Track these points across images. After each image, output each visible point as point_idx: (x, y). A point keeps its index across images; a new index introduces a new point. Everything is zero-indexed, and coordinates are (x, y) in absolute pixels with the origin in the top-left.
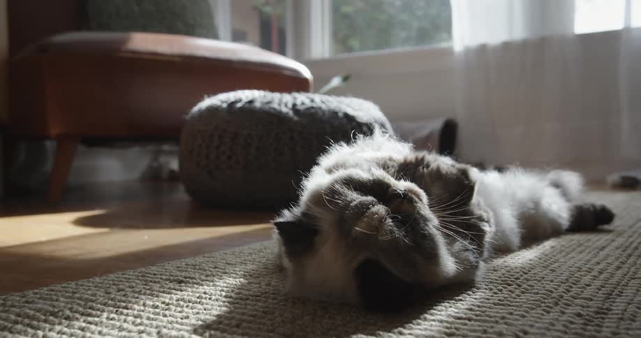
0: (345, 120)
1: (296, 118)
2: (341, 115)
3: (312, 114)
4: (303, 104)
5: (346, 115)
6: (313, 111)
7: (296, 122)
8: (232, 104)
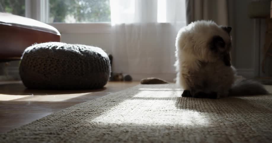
0: (98, 56)
1: (82, 55)
2: (96, 54)
3: (87, 53)
4: (83, 49)
5: (98, 54)
6: (87, 52)
7: (83, 56)
8: (54, 48)
